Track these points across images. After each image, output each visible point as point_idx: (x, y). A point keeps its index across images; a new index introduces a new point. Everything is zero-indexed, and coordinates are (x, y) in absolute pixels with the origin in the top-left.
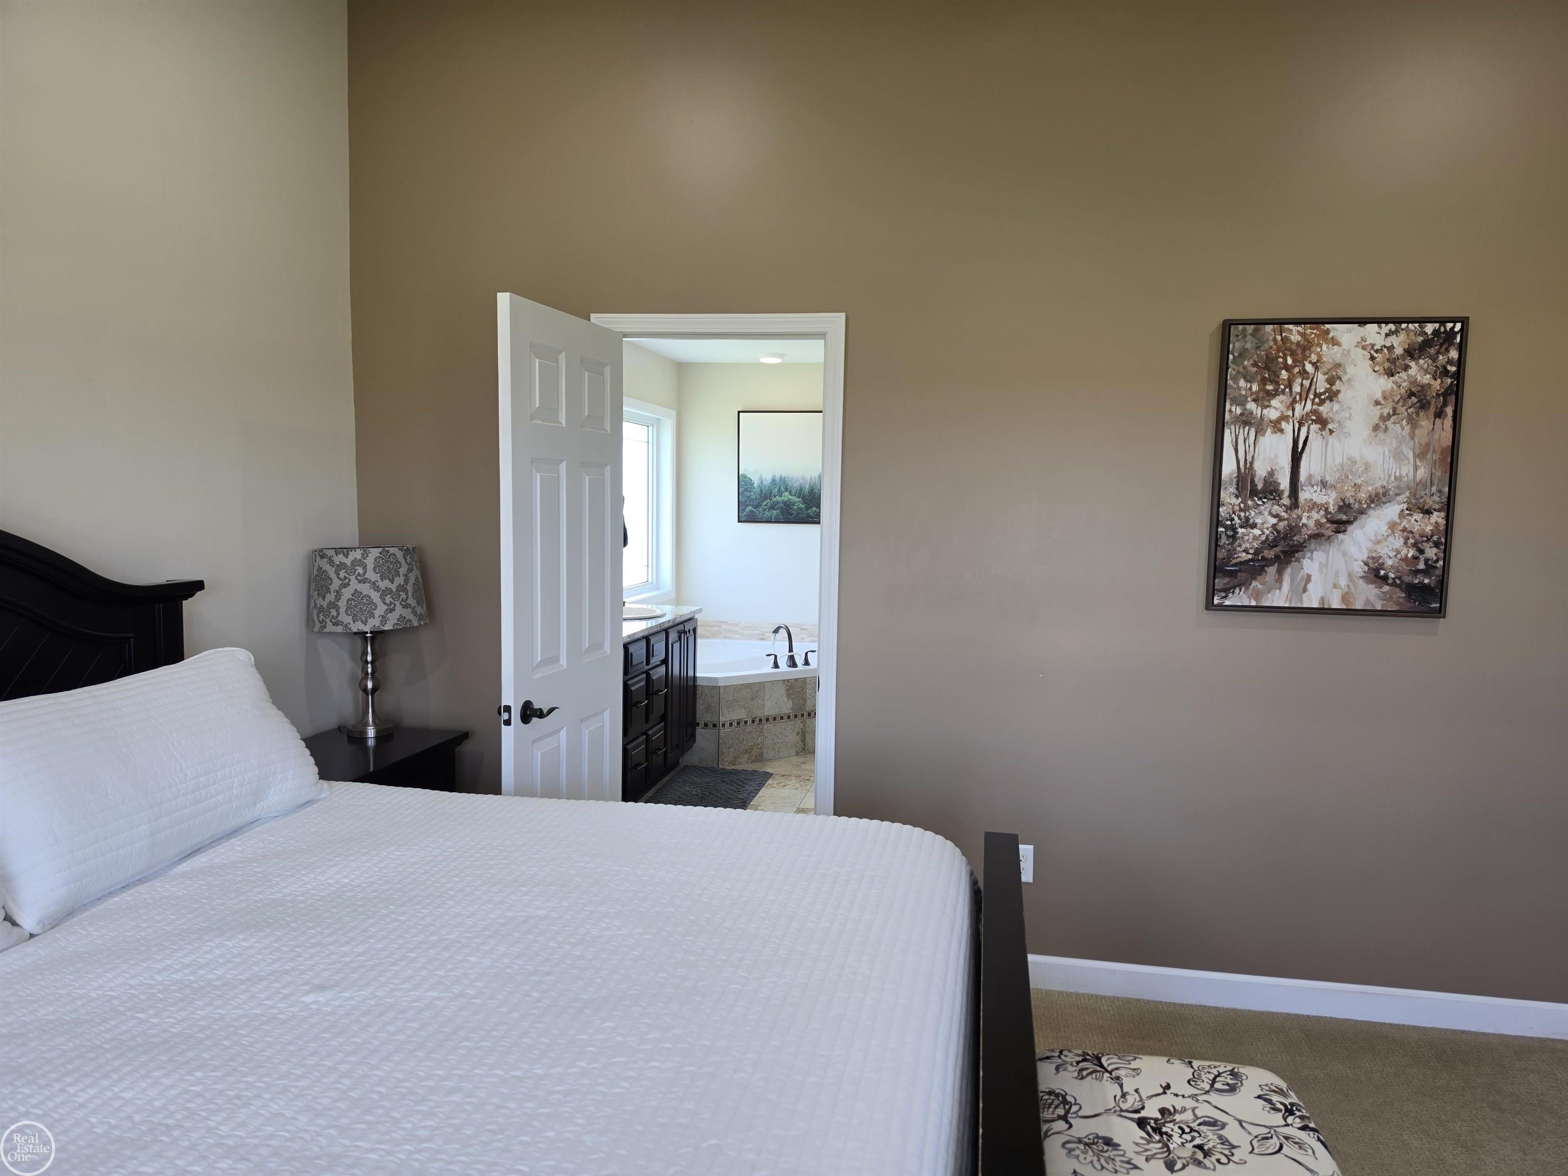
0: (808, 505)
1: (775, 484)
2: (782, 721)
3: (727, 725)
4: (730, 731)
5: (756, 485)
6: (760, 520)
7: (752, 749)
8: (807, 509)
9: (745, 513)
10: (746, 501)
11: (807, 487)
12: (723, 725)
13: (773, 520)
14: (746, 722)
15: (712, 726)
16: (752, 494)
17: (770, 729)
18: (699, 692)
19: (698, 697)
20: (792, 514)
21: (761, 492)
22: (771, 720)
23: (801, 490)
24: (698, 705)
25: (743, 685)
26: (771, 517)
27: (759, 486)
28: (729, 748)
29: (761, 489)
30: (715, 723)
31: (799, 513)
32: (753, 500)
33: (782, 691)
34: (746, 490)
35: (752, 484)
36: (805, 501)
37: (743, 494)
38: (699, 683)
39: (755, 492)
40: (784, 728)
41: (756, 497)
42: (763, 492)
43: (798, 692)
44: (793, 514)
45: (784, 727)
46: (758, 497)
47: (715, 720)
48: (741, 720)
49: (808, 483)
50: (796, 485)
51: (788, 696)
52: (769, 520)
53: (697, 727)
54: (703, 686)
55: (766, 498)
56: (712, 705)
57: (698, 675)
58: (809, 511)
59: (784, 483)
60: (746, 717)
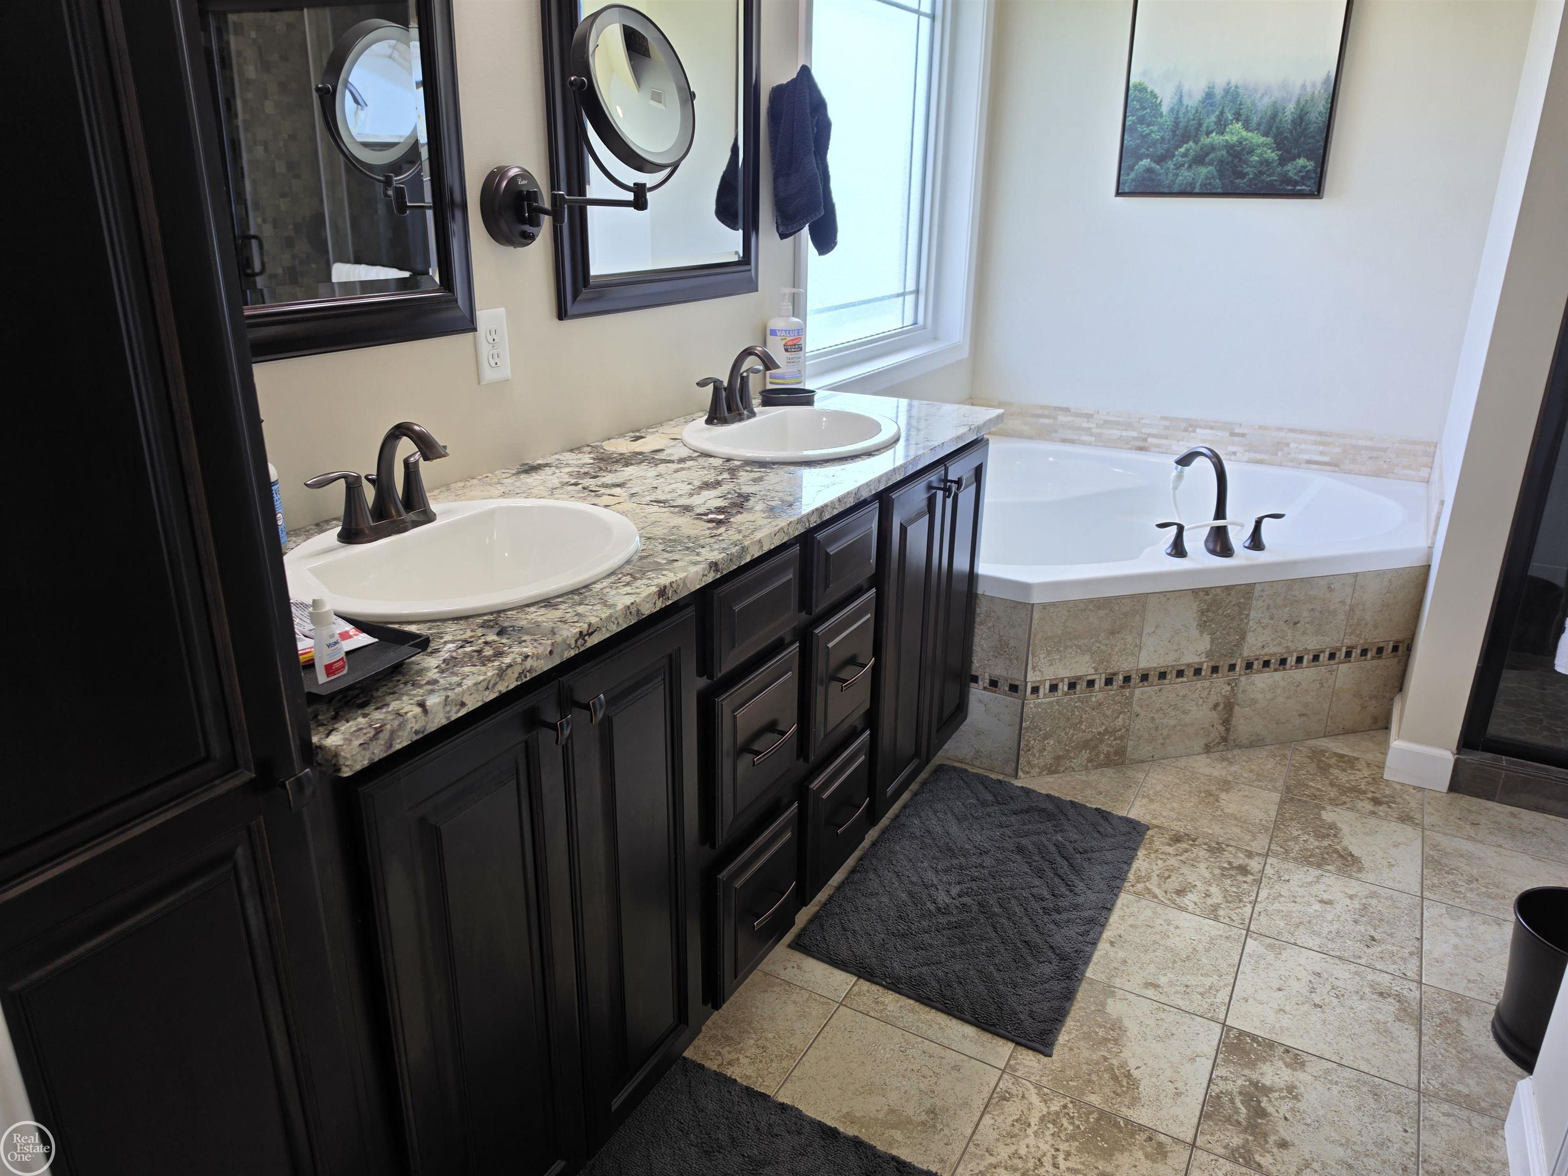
0: (1288, 152)
1: (1212, 105)
2: (1180, 680)
3: (1044, 689)
4: (1051, 703)
5: (1165, 109)
6: (1166, 190)
7: (1101, 741)
8: (1283, 161)
9: (1132, 175)
10: (1138, 147)
11: (1291, 107)
12: (1035, 690)
13: (1197, 190)
14: (1091, 683)
15: (1007, 688)
16: (1155, 128)
17: (1150, 697)
18: (982, 609)
19: (978, 620)
20: (1242, 175)
21: (1176, 123)
22: (1153, 678)
23: (1274, 116)
24: (977, 640)
25: (1091, 601)
26: (1192, 184)
27: (1172, 110)
28: (1046, 737)
29: (1177, 118)
30: (1017, 683)
31: (1261, 173)
32: (1154, 143)
33: (1189, 614)
34: (1141, 120)
35: (1156, 106)
36: (1280, 143)
37: (1133, 129)
38: (982, 589)
39: (1161, 128)
40: (1184, 696)
41: (1163, 138)
42: (1181, 125)
43: (1228, 616)
44: (1247, 174)
45: (1181, 693)
46: (1168, 135)
47: (1016, 676)
48: (1080, 678)
49: (1294, 99)
50: (1264, 104)
51: (1202, 626)
52: (1188, 190)
53: (973, 685)
54: (992, 599)
55: (1185, 138)
56: (1012, 643)
57: (983, 568)
58: (1289, 167)
59: (1233, 101)
60: (1092, 671)
